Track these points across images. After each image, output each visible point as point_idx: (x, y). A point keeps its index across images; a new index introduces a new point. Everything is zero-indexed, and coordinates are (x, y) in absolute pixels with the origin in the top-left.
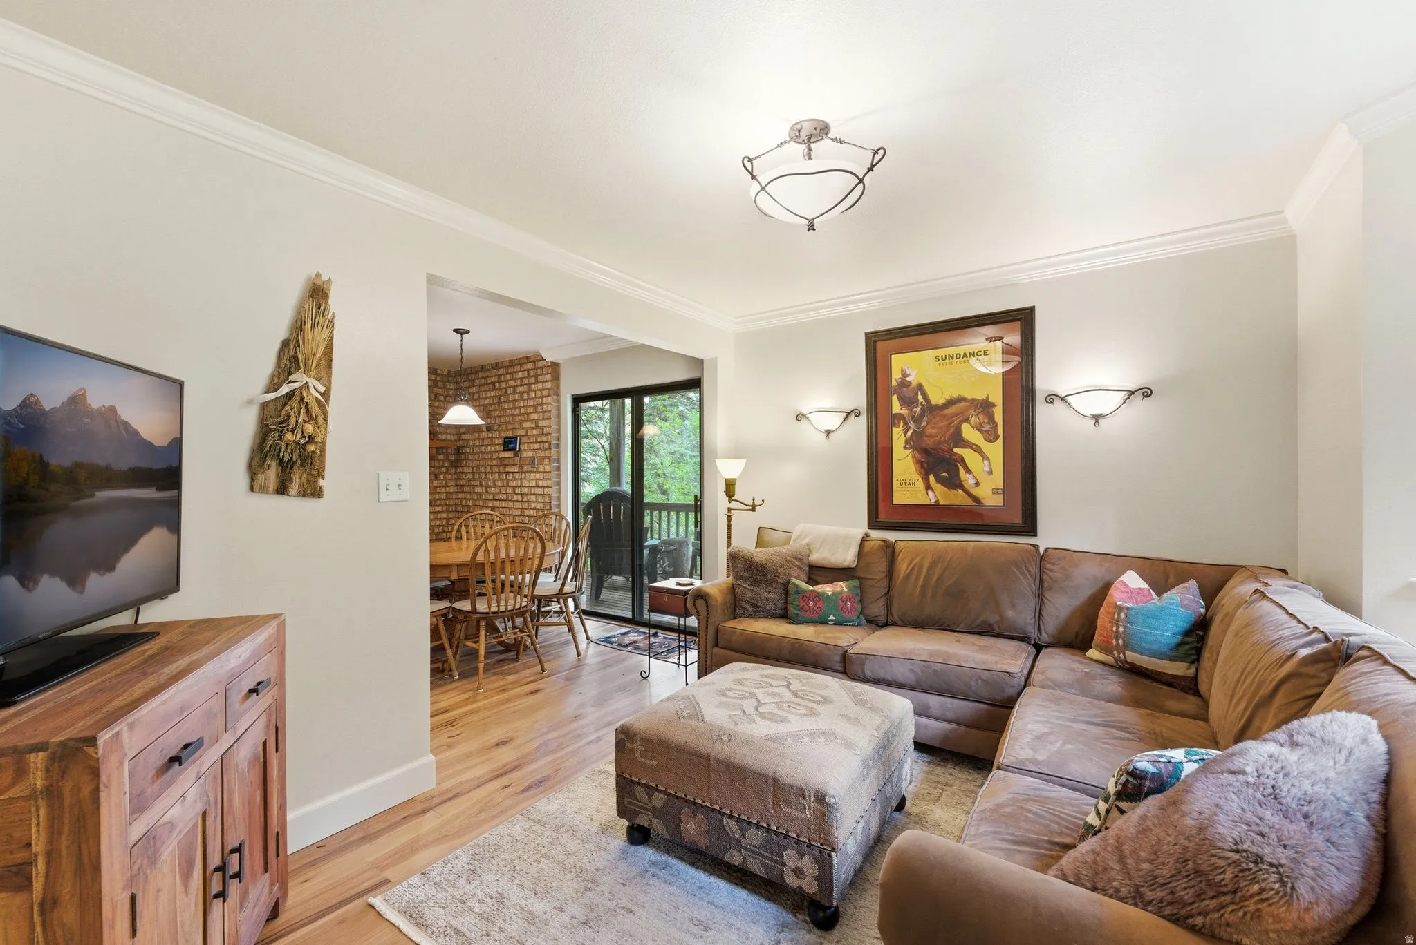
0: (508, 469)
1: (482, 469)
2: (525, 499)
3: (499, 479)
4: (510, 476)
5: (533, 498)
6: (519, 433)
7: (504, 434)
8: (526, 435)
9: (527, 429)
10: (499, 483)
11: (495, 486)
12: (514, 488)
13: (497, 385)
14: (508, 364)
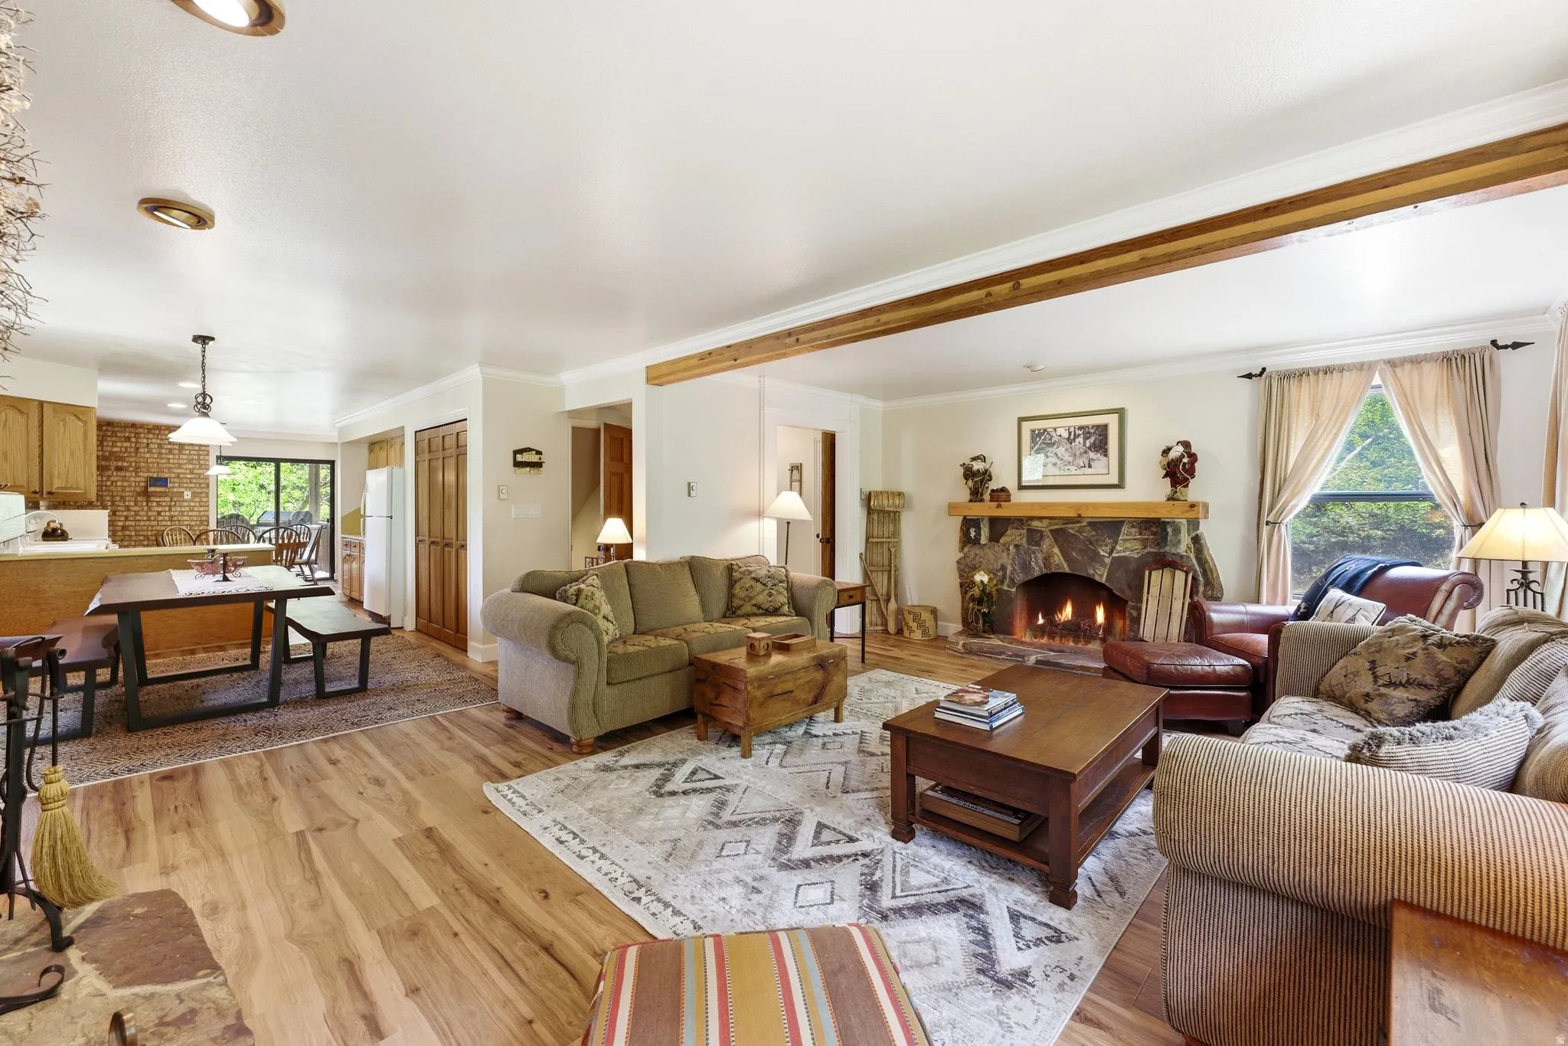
0: (152, 499)
1: (108, 498)
2: (175, 519)
3: (136, 505)
4: (154, 504)
5: (185, 518)
6: (167, 475)
7: (146, 475)
8: (178, 477)
9: (179, 474)
10: (137, 508)
11: (129, 510)
12: (159, 513)
13: (133, 440)
14: (151, 427)
